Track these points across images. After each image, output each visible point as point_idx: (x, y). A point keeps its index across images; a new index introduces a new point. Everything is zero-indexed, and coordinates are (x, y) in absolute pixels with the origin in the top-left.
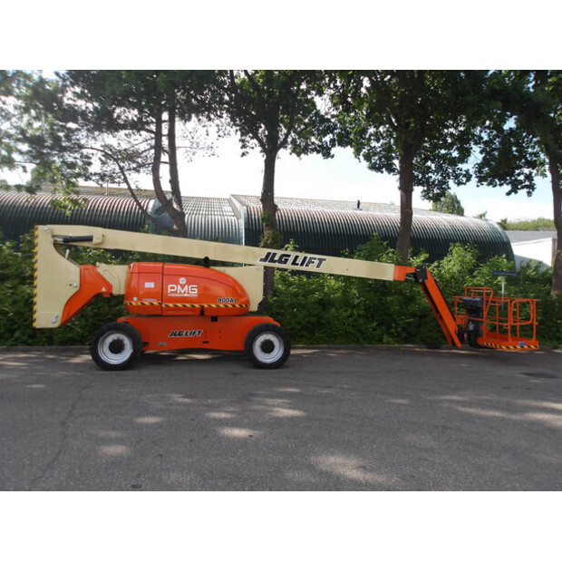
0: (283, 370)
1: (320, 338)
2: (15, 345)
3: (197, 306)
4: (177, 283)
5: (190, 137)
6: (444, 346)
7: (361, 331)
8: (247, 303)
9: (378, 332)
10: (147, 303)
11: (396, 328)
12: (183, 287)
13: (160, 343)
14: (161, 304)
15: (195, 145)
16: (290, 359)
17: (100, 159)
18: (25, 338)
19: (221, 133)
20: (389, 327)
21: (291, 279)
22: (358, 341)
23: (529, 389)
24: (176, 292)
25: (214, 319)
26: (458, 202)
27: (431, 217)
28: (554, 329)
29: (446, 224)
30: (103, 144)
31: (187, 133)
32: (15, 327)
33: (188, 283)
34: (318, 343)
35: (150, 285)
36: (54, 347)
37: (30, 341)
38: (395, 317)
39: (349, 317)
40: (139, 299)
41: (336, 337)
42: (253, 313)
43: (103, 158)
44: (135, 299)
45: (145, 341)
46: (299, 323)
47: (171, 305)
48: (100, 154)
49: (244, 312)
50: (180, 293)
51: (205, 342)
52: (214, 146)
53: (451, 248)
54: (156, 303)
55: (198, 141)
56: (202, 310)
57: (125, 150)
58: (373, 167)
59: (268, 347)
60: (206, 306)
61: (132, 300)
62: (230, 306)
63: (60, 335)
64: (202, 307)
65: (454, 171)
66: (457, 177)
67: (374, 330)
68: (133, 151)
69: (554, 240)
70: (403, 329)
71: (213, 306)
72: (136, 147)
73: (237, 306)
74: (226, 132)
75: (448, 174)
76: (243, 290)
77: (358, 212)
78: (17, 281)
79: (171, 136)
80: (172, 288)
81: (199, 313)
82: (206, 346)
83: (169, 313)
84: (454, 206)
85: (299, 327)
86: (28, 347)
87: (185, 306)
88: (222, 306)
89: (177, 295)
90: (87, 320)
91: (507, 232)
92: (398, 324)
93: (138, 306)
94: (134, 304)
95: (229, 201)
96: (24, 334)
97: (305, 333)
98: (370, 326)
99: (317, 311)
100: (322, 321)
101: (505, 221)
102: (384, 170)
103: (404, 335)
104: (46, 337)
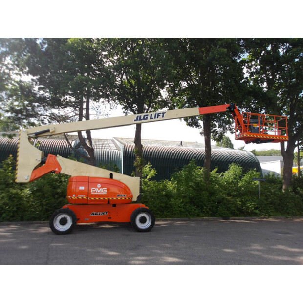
0: (152, 233)
1: (167, 215)
2: (2, 222)
3: (106, 199)
4: (96, 187)
5: (96, 109)
6: (231, 218)
7: (188, 211)
8: (132, 197)
9: (197, 211)
10: (80, 198)
11: (206, 209)
12: (99, 189)
13: (86, 219)
14: (87, 198)
15: (98, 114)
16: (155, 226)
17: (48, 120)
18: (8, 218)
19: (112, 107)
20: (202, 208)
21: (149, 183)
22: (187, 216)
23: (278, 240)
24: (95, 192)
25: (114, 206)
26: (230, 141)
27: (219, 150)
28: (286, 208)
29: (227, 153)
30: (51, 112)
31: (95, 107)
32: (3, 211)
33: (102, 187)
34: (166, 217)
35: (82, 188)
36: (24, 222)
37: (11, 219)
38: (205, 203)
39: (181, 203)
40: (76, 196)
41: (175, 214)
42: (135, 202)
43: (50, 120)
44: (74, 195)
45: (77, 218)
46: (156, 207)
47: (93, 199)
48: (48, 118)
49: (130, 202)
50: (98, 192)
51: (109, 218)
52: (109, 114)
53: (229, 166)
54: (85, 198)
55: (101, 111)
56: (109, 201)
57: (62, 116)
58: (189, 124)
59: (143, 220)
60: (111, 199)
61: (72, 196)
62: (123, 199)
63: (28, 216)
64: (109, 199)
65: (229, 127)
66: (231, 130)
67: (195, 210)
68: (66, 116)
69: (281, 162)
70: (210, 209)
71: (115, 199)
72: (68, 114)
73: (127, 199)
74: (115, 107)
75: (226, 128)
76: (129, 189)
77: (181, 147)
78: (4, 186)
79: (87, 109)
80: (93, 189)
81: (107, 203)
82: (109, 220)
83: (91, 203)
84: (228, 143)
85: (155, 209)
86: (9, 222)
87: (104, 199)
88: (119, 199)
89: (96, 193)
90: (42, 207)
91: (257, 157)
92: (207, 207)
93: (75, 199)
94: (73, 198)
95: (113, 141)
96: (8, 215)
97: (159, 212)
98: (193, 208)
99: (165, 201)
100: (168, 206)
101: (254, 151)
102: (193, 125)
103: (210, 212)
104: (20, 217)
